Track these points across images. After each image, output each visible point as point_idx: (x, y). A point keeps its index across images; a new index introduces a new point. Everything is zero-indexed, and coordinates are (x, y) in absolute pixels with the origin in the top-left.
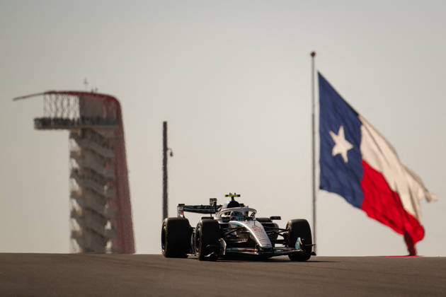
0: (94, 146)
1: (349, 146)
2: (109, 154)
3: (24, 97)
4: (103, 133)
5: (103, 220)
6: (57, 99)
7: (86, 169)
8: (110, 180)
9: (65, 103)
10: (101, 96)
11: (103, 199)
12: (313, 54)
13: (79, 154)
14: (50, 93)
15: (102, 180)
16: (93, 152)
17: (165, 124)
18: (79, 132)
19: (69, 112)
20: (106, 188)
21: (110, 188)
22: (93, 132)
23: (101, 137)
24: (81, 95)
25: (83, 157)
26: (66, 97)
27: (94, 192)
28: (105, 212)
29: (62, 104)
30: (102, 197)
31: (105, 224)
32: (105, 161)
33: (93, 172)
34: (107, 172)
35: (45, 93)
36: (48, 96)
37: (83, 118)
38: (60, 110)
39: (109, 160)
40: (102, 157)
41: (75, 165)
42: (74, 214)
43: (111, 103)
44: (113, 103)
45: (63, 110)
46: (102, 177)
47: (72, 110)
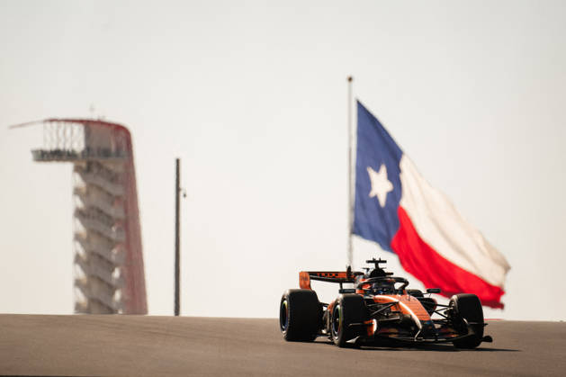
0: (101, 182)
1: (388, 186)
2: (117, 190)
3: (22, 125)
4: (111, 167)
5: (111, 266)
6: (59, 127)
7: (92, 208)
8: (118, 220)
9: (68, 132)
10: (109, 125)
11: (111, 243)
12: (350, 79)
13: (84, 190)
14: (52, 121)
15: (110, 221)
16: (100, 189)
17: (178, 161)
18: (84, 165)
19: (72, 143)
20: (114, 229)
21: (118, 230)
22: (100, 166)
23: (109, 172)
24: (87, 123)
25: (88, 194)
26: (68, 126)
27: (100, 234)
28: (113, 258)
29: (64, 133)
30: (109, 240)
31: (113, 270)
32: (113, 199)
33: (100, 212)
34: (115, 211)
35: (45, 121)
36: (48, 125)
37: (88, 149)
38: (63, 140)
39: (118, 198)
40: (109, 194)
41: (80, 204)
42: (78, 259)
43: (121, 132)
44: (122, 133)
45: (66, 140)
46: (109, 217)
47: (75, 140)
